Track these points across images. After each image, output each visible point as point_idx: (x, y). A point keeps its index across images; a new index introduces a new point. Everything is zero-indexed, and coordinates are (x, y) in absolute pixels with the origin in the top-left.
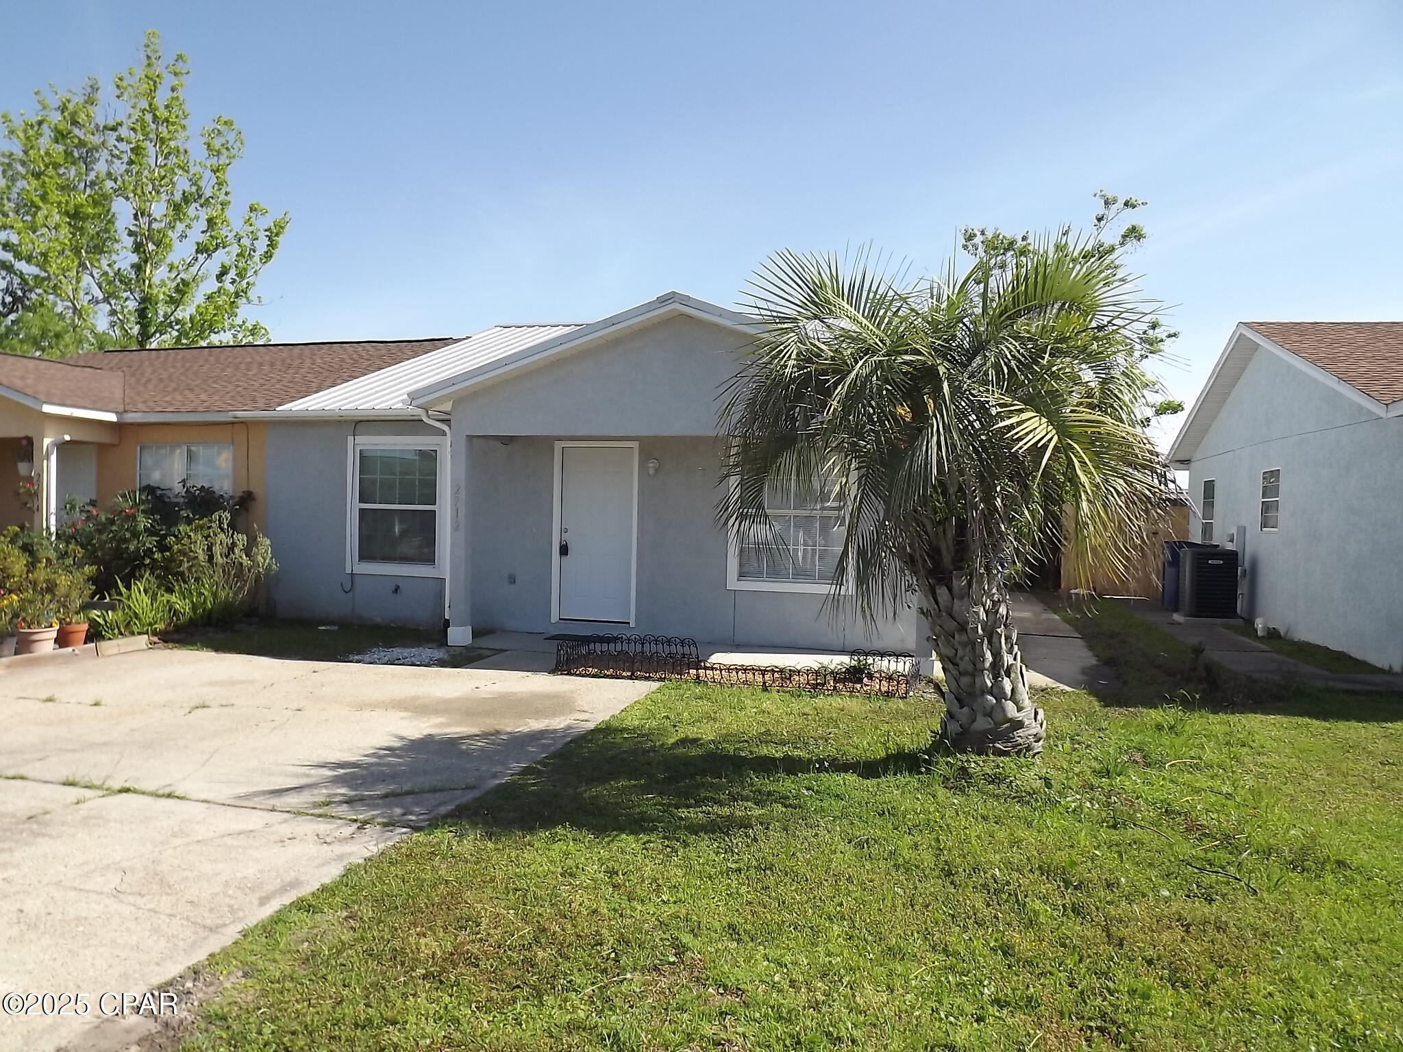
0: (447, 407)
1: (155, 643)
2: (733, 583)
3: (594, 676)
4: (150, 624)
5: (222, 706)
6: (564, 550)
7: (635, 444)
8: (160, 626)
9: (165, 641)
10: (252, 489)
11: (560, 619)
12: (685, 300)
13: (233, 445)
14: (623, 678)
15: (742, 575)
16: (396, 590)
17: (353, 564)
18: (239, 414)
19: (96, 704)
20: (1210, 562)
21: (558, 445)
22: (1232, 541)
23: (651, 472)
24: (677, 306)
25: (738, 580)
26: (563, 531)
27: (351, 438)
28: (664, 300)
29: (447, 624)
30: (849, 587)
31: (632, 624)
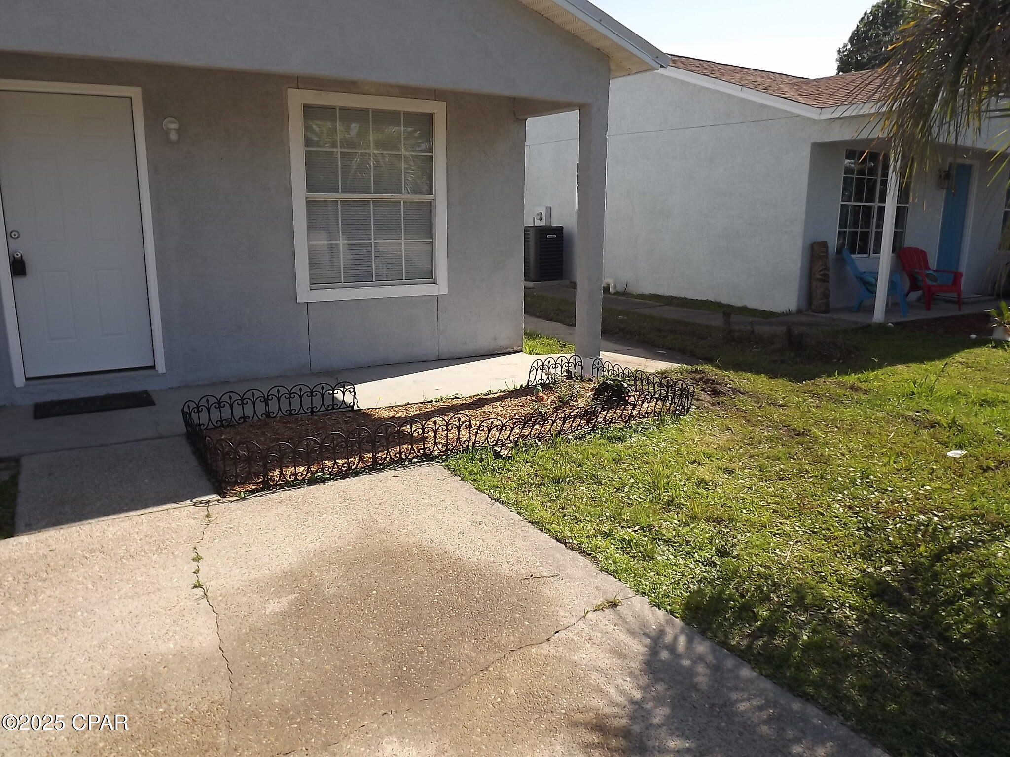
2: (305, 294)
6: (18, 267)
7: (135, 92)
11: (27, 379)
15: (315, 283)
20: (548, 236)
22: (541, 219)
25: (311, 290)
26: (11, 235)
30: (441, 287)
31: (161, 367)
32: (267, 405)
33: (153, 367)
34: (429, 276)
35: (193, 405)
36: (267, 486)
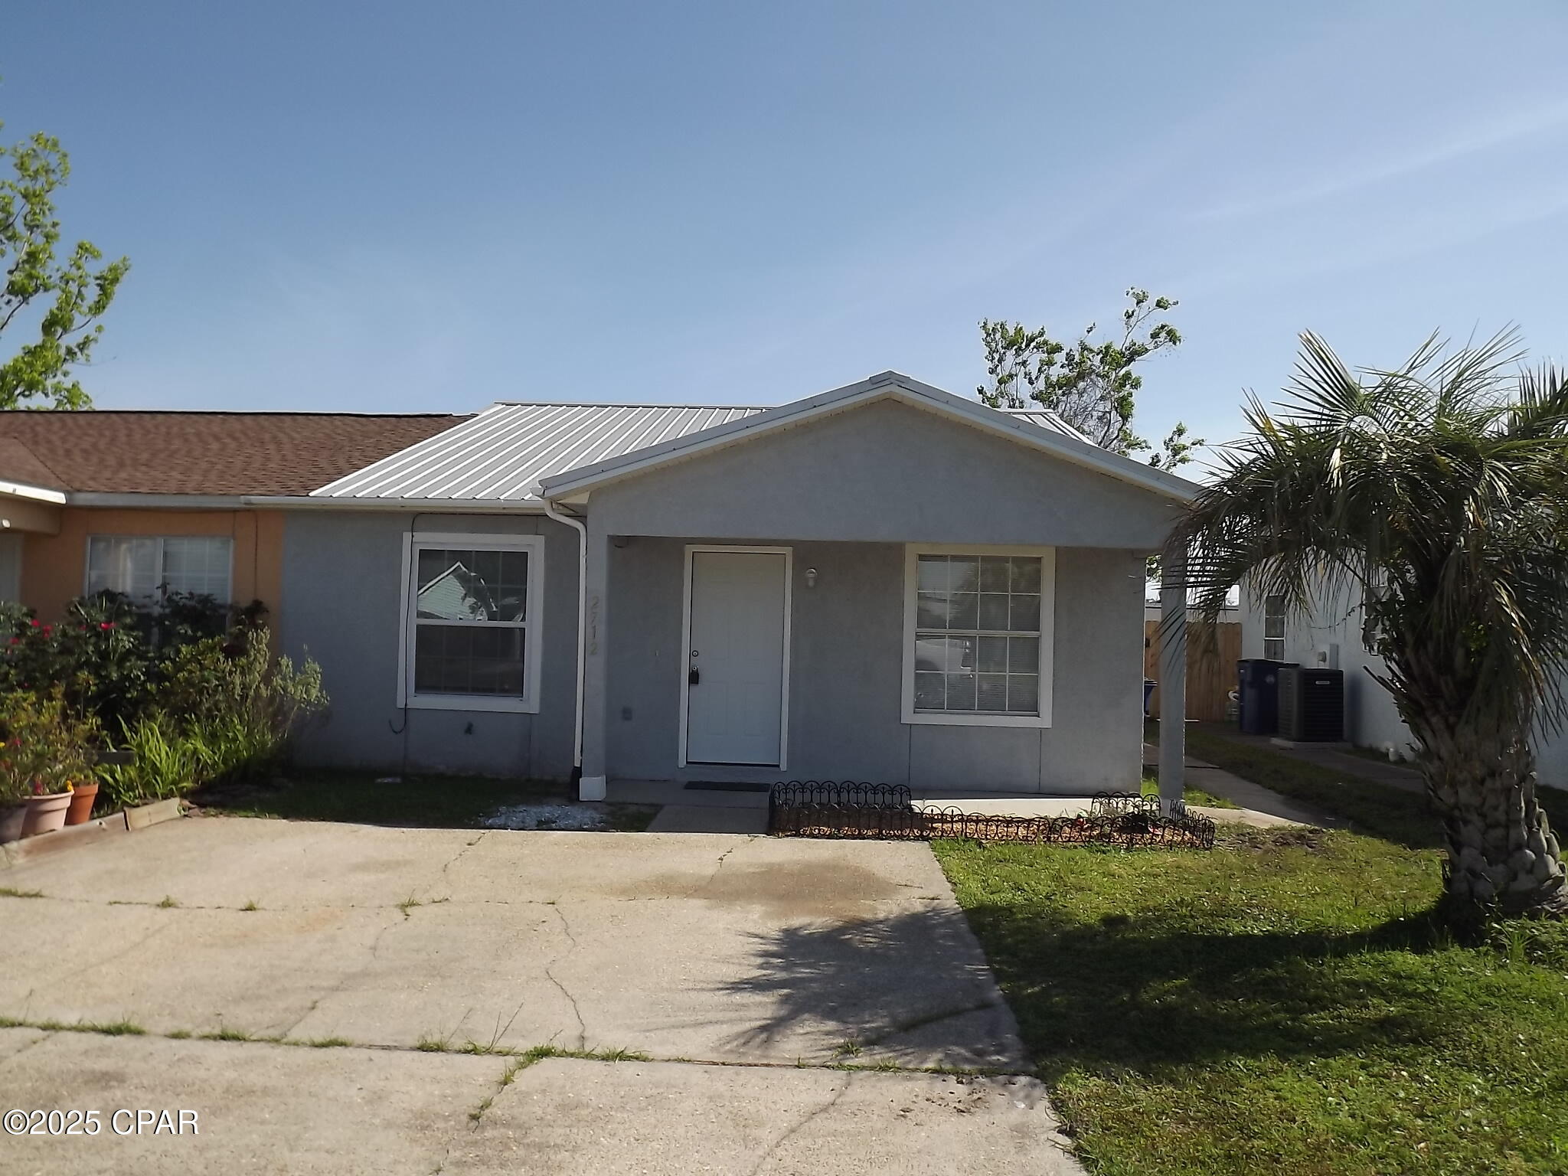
0: (582, 499)
1: (190, 808)
2: (908, 716)
3: (830, 837)
4: (174, 782)
5: (434, 902)
6: (694, 678)
7: (788, 551)
8: (188, 784)
9: (201, 806)
10: (260, 598)
11: (687, 762)
12: (902, 381)
13: (234, 539)
14: (869, 838)
15: (919, 706)
16: (469, 730)
17: (406, 694)
18: (254, 499)
19: (250, 908)
20: (1317, 683)
21: (690, 549)
22: (1324, 660)
23: (811, 583)
24: (894, 389)
25: (914, 713)
26: (693, 654)
27: (407, 537)
28: (876, 381)
29: (577, 773)
30: (1045, 720)
31: (783, 767)
32: (839, 796)
33: (778, 766)
34: (1033, 709)
35: (782, 787)
36: (797, 835)
